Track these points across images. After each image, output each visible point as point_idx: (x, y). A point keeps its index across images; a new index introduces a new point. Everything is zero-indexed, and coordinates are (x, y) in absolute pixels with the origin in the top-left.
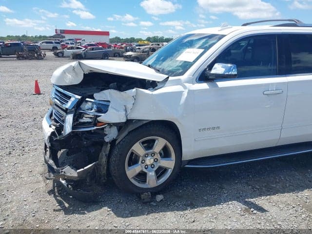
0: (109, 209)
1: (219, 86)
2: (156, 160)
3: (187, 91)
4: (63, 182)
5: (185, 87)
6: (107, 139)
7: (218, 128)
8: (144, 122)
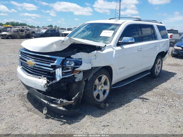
0: (90, 116)
1: (125, 48)
2: (102, 87)
3: (115, 51)
4: (61, 108)
5: (114, 49)
6: (77, 80)
7: (125, 67)
8: (100, 68)
